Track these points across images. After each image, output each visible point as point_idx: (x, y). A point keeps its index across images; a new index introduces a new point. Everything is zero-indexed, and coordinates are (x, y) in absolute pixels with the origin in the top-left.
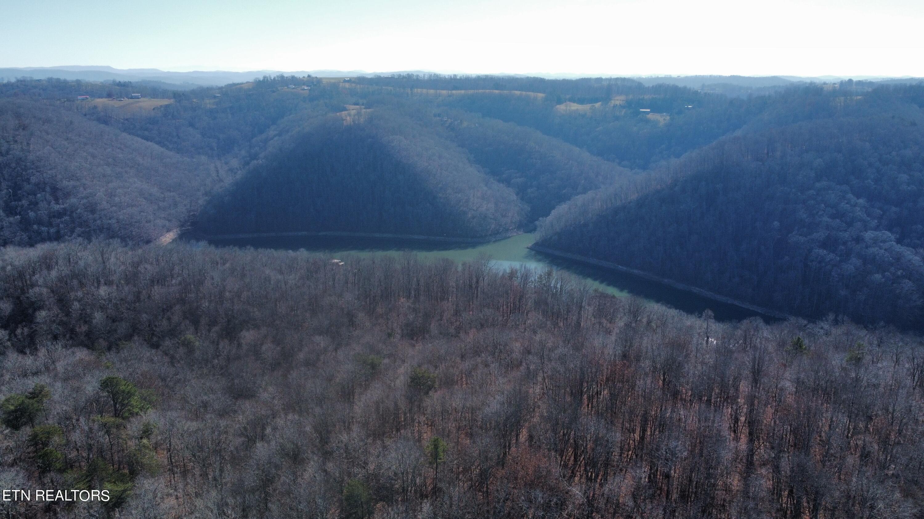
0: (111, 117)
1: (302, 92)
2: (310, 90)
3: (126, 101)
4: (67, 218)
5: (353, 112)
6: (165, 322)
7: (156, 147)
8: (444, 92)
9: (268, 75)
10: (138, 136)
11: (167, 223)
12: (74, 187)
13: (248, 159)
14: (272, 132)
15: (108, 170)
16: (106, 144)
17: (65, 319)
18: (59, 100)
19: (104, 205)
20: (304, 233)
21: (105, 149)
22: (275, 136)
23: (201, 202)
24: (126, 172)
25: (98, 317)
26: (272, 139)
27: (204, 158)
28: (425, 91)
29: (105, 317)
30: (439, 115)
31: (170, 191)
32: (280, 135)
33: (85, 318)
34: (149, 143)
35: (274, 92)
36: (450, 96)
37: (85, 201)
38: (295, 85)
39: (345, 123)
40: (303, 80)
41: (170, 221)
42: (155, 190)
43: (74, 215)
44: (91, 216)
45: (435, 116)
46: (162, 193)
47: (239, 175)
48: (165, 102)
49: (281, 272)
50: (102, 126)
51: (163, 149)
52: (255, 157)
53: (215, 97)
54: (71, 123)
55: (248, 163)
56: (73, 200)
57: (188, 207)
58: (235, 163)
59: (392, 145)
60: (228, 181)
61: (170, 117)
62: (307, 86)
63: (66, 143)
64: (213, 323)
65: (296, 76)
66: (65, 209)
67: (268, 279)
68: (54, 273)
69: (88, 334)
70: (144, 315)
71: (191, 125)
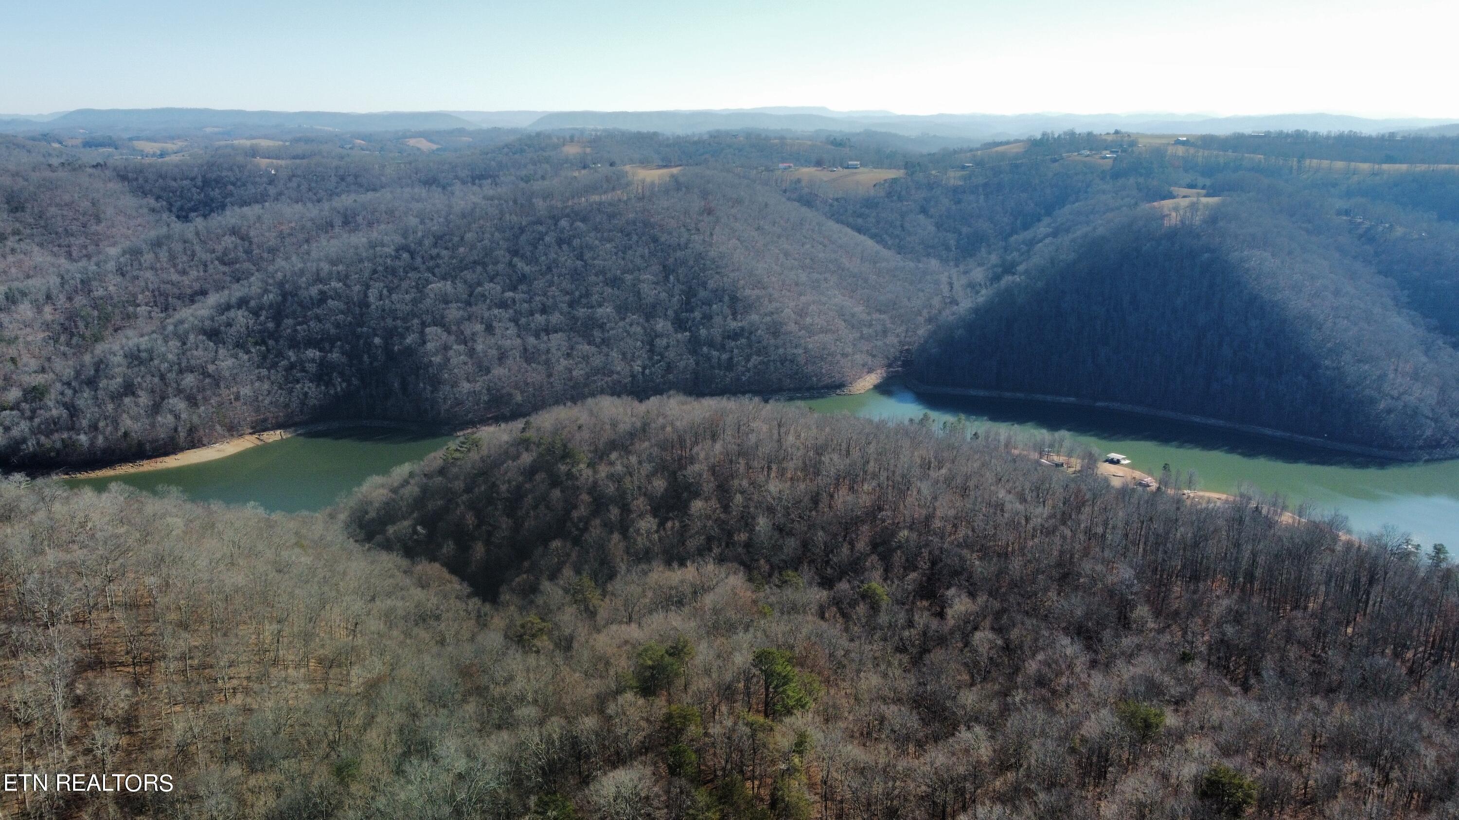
0: (816, 195)
1: (1101, 162)
2: (1115, 159)
3: (840, 171)
4: (744, 341)
5: (1184, 203)
6: (845, 550)
7: (870, 243)
8: (1365, 166)
9: (1049, 131)
10: (848, 225)
11: (869, 360)
12: (758, 298)
13: (1000, 270)
14: (1042, 228)
15: (803, 277)
16: (805, 237)
17: (722, 516)
18: (756, 168)
19: (792, 327)
20: (1072, 399)
21: (803, 245)
22: (1047, 236)
23: (921, 332)
24: (825, 279)
25: (762, 523)
26: (1040, 241)
27: (934, 263)
28: (1325, 163)
29: (771, 524)
30: (1347, 213)
31: (880, 311)
32: (1055, 234)
33: (747, 521)
34: (862, 238)
35: (1055, 161)
36: (1374, 174)
37: (768, 319)
38: (1091, 150)
39: (1166, 223)
40: (1106, 140)
41: (874, 356)
42: (859, 309)
43: (753, 337)
44: (772, 341)
45: (1339, 213)
46: (869, 314)
47: (984, 295)
48: (891, 174)
49: (1023, 500)
50: (804, 209)
51: (878, 247)
52: (1009, 269)
53: (964, 168)
54: (766, 205)
55: (997, 278)
56: (754, 317)
57: (902, 338)
58: (978, 274)
59: (1247, 266)
60: (966, 305)
61: (895, 198)
62: (1112, 152)
63: (755, 234)
64: (910, 565)
65: (1095, 132)
66: (742, 329)
67: (1000, 507)
68: (718, 447)
69: (748, 545)
70: (820, 533)
71: (924, 211)
